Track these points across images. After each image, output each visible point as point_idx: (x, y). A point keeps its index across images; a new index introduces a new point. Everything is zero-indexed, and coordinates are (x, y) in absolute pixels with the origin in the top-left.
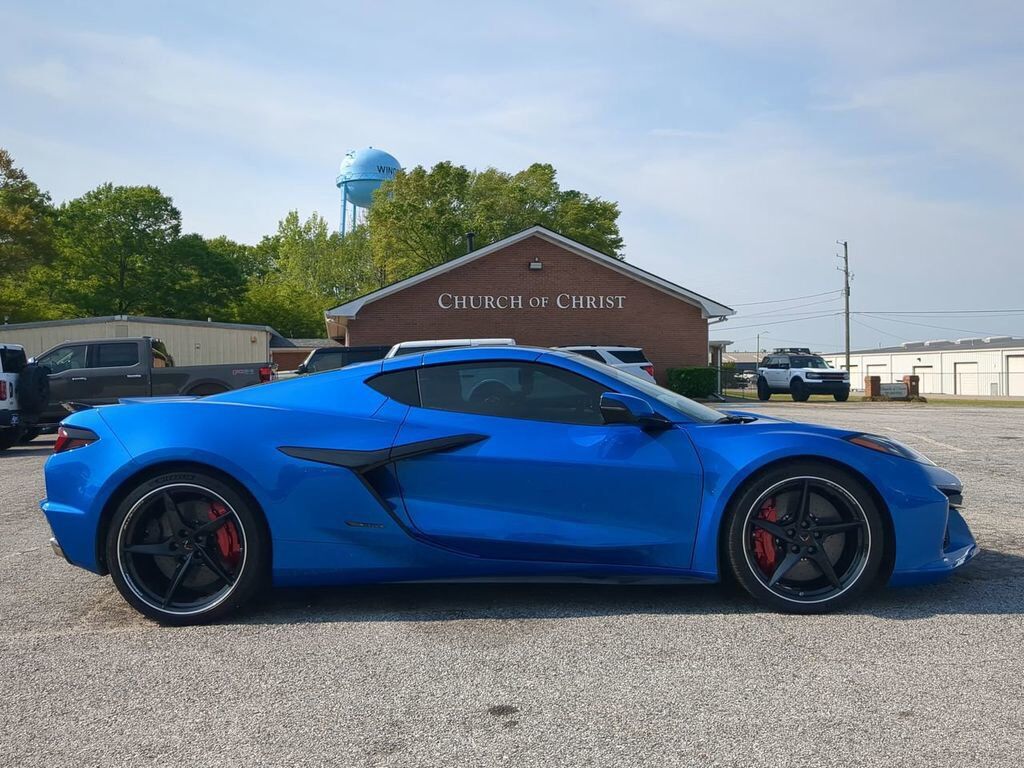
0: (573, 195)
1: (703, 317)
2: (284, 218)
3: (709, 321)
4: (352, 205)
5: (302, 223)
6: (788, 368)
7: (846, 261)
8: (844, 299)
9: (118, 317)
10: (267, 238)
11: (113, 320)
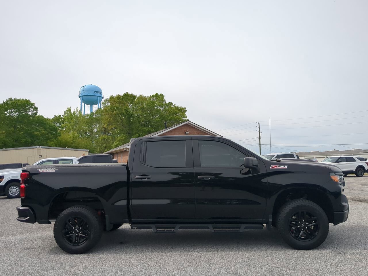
0: (170, 104)
2: (66, 109)
4: (84, 104)
5: (72, 112)
9: (38, 147)
10: (56, 116)
11: (37, 148)
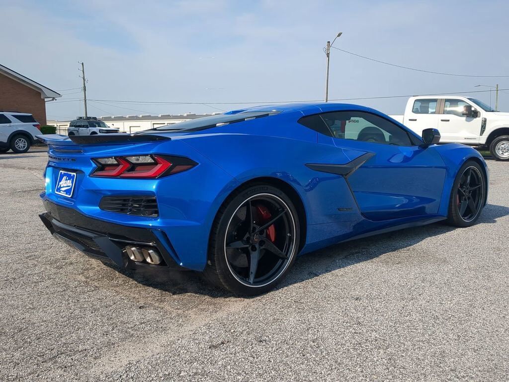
1: (42, 98)
3: (46, 100)
6: (88, 127)
7: (83, 72)
8: (83, 93)
